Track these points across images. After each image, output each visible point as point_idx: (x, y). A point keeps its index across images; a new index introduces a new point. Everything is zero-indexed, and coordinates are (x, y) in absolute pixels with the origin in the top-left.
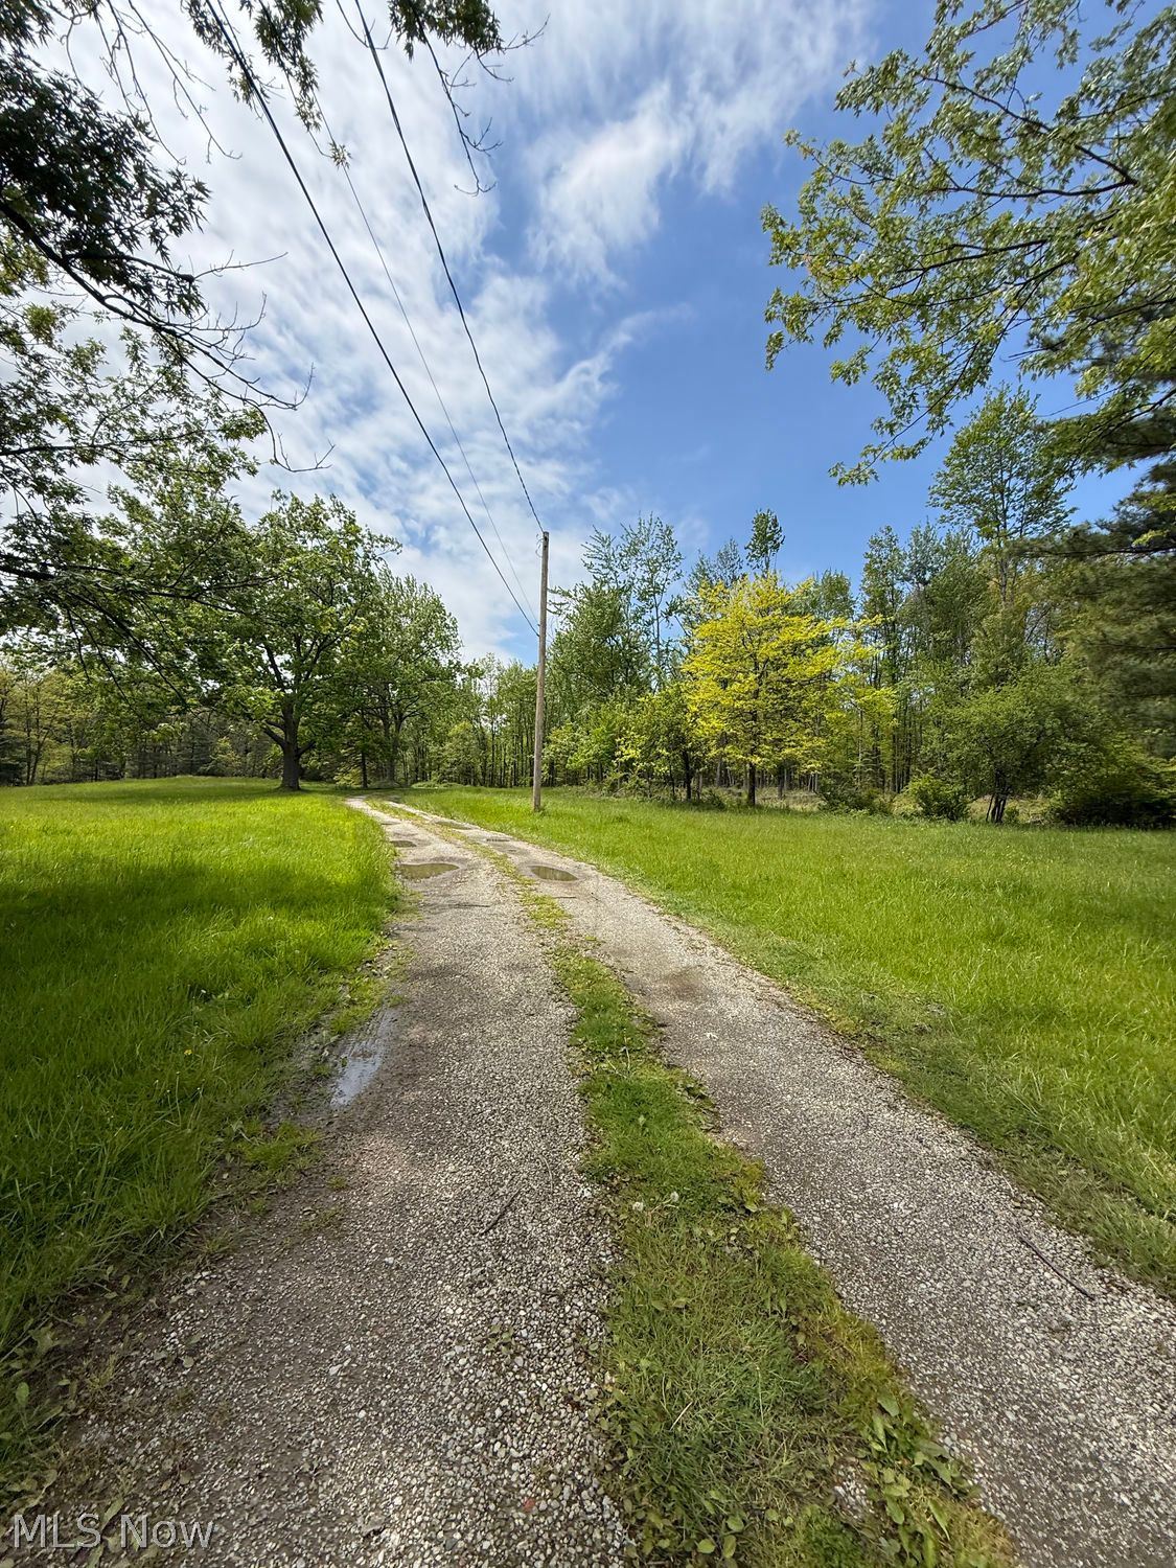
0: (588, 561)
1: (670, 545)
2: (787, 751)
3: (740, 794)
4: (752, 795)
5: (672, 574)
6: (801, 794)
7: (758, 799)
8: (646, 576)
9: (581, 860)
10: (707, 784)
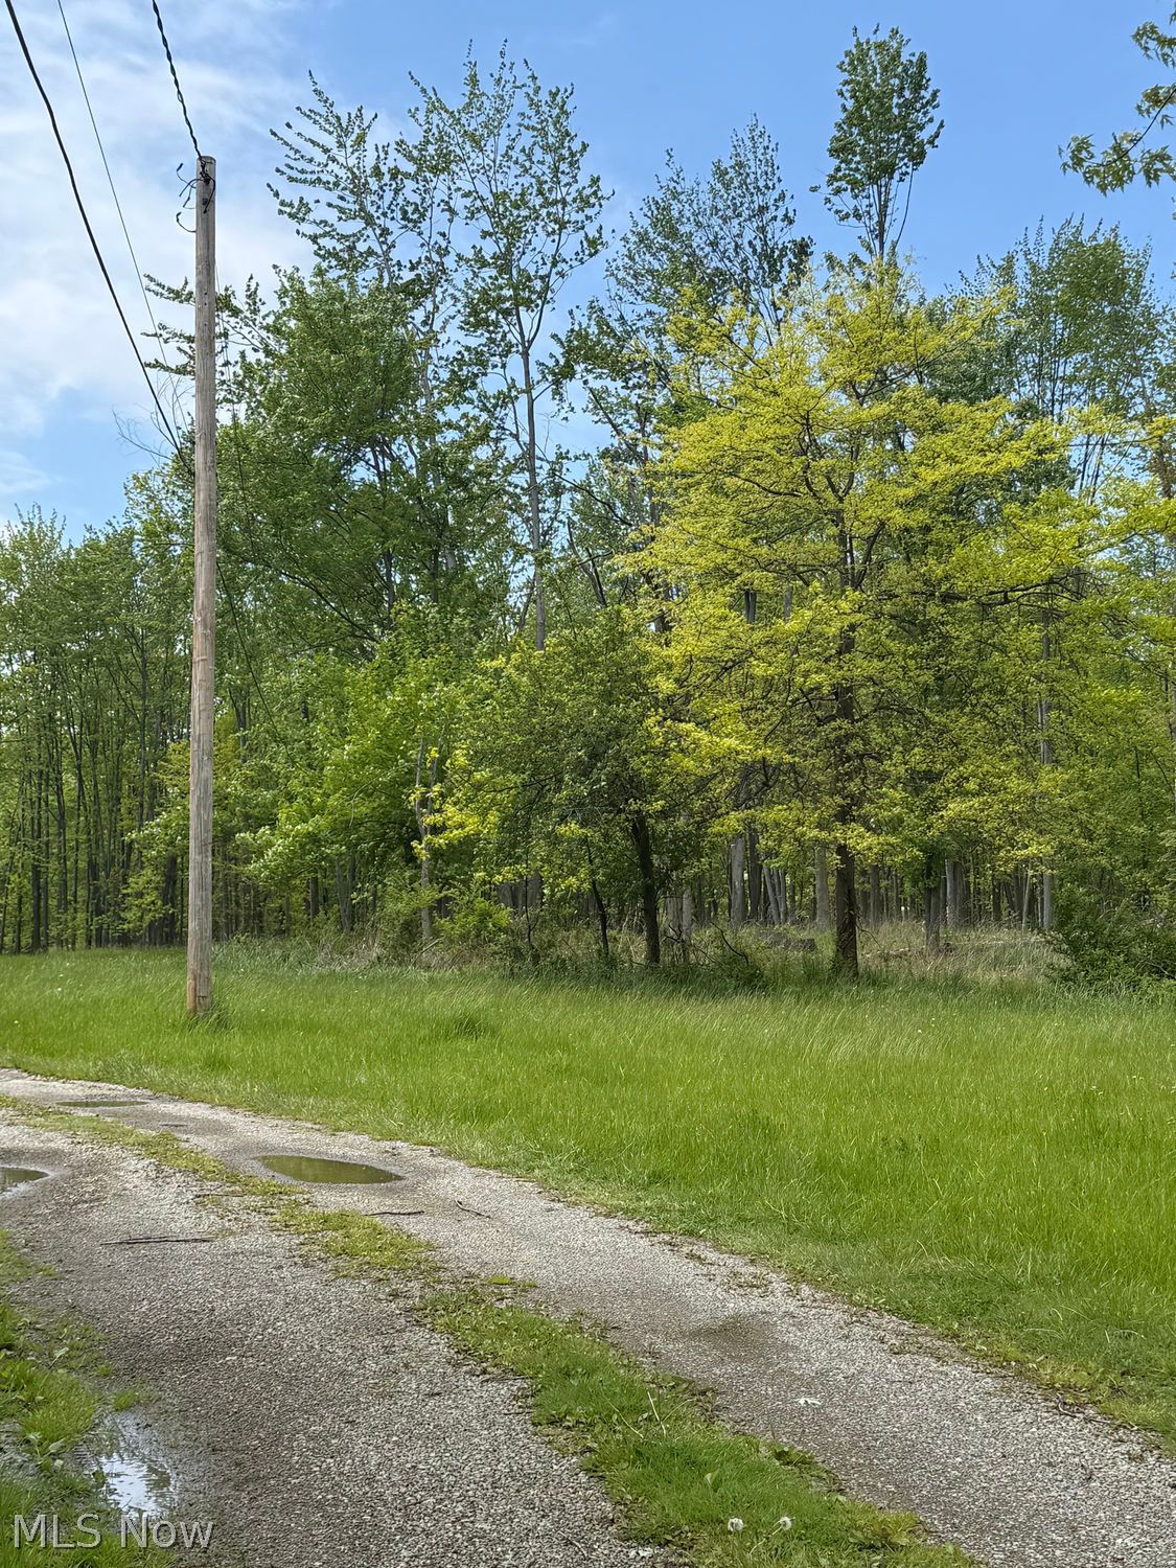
0: (291, 193)
1: (564, 152)
2: (954, 807)
3: (811, 945)
4: (847, 944)
5: (571, 243)
6: (998, 938)
7: (866, 955)
8: (490, 248)
9: (391, 1136)
10: (701, 916)
